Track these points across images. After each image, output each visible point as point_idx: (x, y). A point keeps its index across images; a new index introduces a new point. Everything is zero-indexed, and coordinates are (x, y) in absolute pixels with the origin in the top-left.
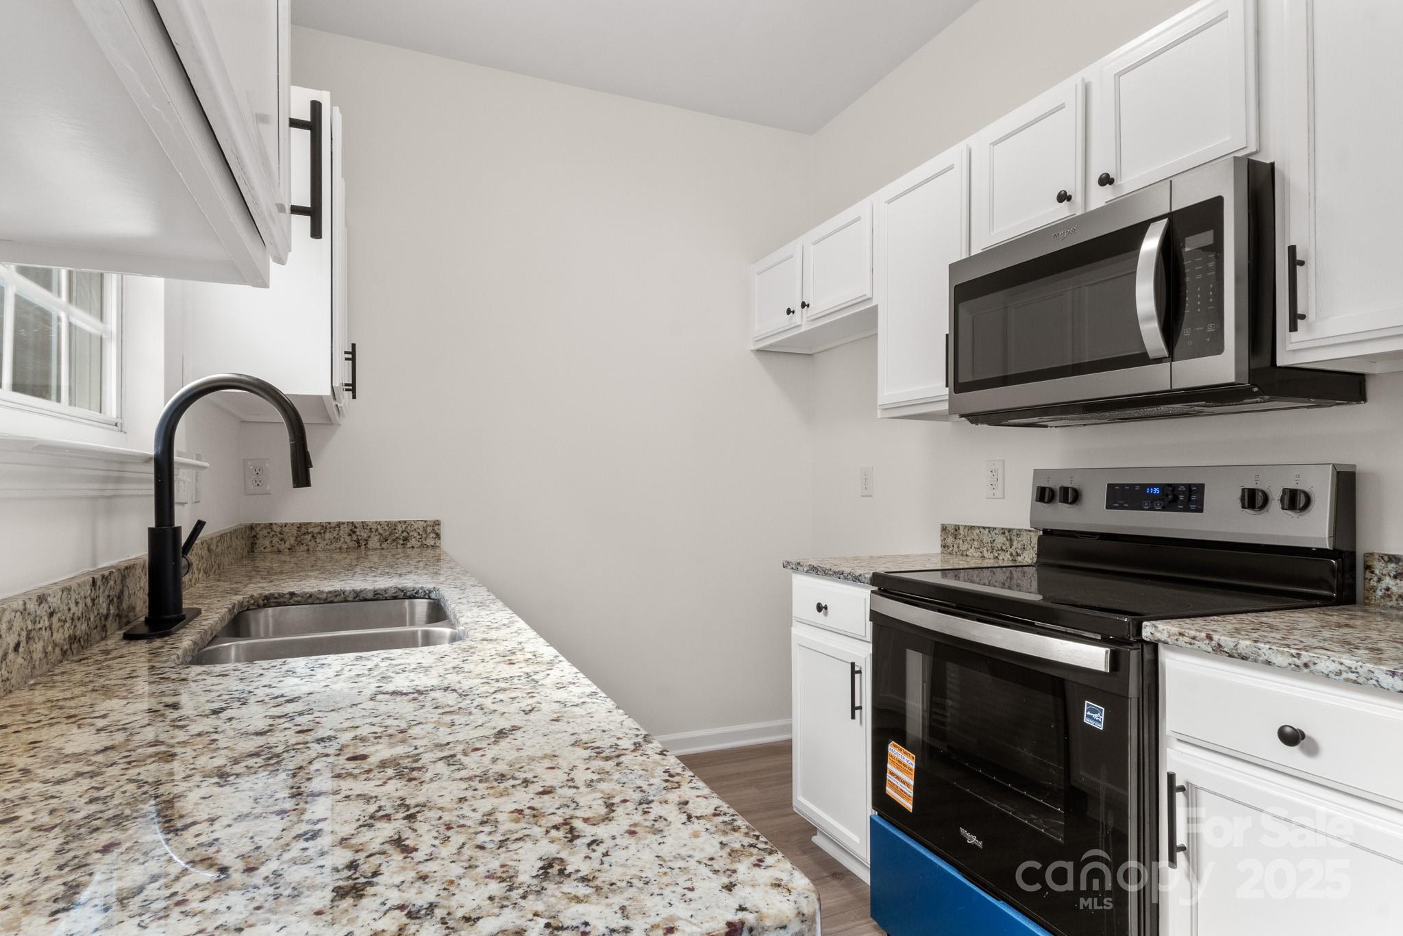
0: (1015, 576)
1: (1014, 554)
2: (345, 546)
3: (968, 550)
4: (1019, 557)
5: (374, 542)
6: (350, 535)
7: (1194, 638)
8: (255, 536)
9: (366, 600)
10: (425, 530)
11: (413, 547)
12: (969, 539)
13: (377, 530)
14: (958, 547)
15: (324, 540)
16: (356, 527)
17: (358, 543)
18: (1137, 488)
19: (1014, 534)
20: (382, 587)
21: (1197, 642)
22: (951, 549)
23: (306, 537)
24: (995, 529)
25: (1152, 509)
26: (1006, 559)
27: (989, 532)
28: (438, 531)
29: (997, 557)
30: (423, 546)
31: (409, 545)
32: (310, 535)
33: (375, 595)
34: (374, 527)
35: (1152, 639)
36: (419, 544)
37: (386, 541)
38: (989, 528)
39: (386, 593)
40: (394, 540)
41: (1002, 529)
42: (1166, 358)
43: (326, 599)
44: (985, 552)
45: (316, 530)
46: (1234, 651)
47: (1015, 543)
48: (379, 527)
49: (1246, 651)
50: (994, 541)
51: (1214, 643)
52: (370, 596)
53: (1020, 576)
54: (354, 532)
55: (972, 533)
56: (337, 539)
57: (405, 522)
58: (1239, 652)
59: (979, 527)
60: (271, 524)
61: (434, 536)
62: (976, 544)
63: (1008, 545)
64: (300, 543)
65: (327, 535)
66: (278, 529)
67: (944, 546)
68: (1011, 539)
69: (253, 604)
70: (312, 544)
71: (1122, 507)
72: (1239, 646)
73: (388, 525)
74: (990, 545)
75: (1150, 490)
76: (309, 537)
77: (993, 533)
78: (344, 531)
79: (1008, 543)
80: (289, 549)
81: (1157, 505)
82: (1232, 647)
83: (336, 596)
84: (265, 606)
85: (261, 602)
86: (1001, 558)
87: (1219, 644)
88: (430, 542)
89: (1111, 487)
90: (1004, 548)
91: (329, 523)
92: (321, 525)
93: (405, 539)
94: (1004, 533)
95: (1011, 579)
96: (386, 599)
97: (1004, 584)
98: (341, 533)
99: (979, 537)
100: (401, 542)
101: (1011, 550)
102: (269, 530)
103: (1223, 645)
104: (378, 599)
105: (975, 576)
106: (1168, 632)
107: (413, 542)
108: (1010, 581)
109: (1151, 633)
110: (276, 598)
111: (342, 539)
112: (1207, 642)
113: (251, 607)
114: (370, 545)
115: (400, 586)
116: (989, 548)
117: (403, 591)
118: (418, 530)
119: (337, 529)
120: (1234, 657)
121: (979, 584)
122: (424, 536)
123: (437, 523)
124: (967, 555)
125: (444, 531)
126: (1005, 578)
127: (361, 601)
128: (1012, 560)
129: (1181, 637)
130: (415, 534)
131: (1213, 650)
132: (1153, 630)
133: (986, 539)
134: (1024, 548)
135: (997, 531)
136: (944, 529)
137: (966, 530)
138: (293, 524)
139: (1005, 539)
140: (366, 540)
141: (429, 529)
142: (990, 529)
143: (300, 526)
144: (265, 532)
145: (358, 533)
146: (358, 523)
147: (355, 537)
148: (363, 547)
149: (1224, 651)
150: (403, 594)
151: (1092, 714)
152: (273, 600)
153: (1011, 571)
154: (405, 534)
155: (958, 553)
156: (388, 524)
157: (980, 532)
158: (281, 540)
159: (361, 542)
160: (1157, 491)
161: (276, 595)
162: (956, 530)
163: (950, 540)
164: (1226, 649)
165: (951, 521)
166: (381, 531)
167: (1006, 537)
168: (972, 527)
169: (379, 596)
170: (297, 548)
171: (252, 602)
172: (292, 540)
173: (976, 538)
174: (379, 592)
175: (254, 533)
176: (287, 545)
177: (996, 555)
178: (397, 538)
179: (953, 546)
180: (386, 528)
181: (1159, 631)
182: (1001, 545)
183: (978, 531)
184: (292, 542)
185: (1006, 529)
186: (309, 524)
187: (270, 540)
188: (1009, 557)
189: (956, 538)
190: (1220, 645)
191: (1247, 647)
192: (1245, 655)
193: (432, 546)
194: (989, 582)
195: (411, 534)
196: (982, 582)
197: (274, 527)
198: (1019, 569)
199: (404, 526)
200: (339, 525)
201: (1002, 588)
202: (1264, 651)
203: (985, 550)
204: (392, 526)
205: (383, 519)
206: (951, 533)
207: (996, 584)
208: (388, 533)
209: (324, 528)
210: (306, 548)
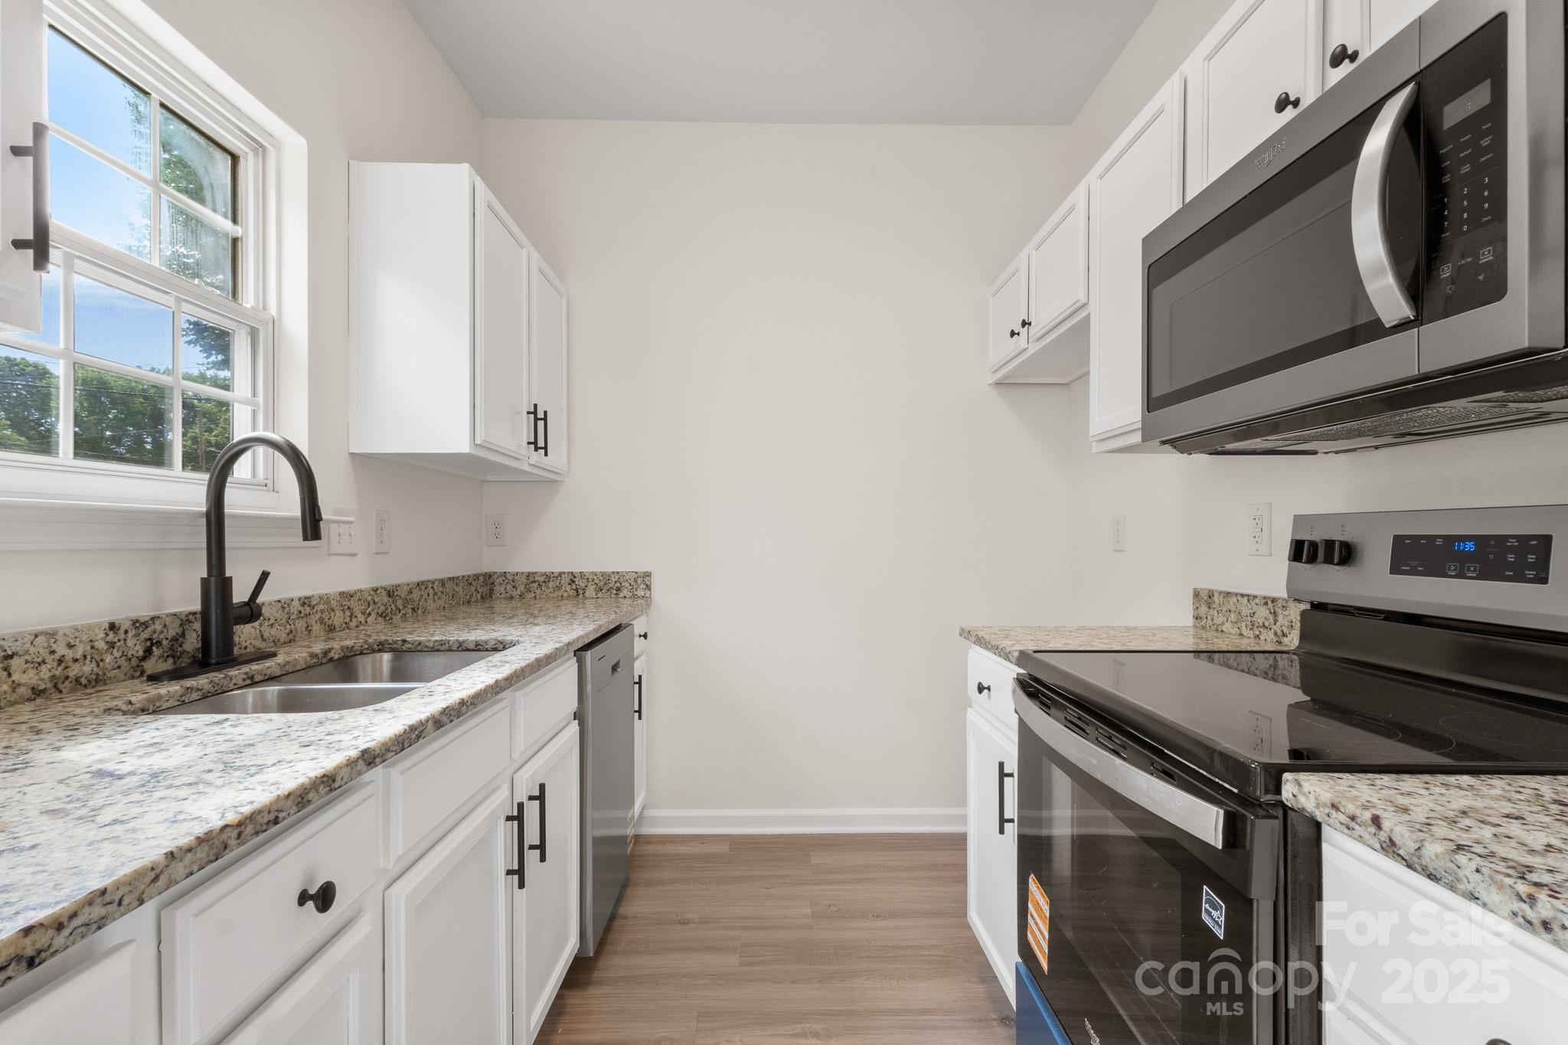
0: (1280, 664)
1: (1279, 633)
2: (565, 595)
3: (1223, 624)
4: (1285, 639)
5: (591, 592)
6: (570, 584)
7: (1353, 818)
8: (493, 583)
9: (468, 650)
10: (636, 581)
11: (625, 597)
12: (1224, 610)
13: (593, 580)
14: (1212, 619)
15: (549, 588)
16: (575, 577)
17: (577, 592)
18: (1439, 542)
19: (1280, 605)
20: (483, 638)
21: (1357, 827)
22: (1204, 621)
23: (533, 585)
24: (1255, 597)
25: (1461, 575)
26: (1269, 639)
27: (1248, 600)
28: (647, 582)
29: (1258, 636)
30: (634, 597)
31: (621, 595)
32: (537, 583)
33: (476, 646)
34: (591, 577)
35: (1294, 805)
36: (631, 594)
37: (601, 590)
38: (1248, 596)
39: (487, 645)
40: (608, 590)
41: (1265, 598)
42: (1412, 321)
43: (433, 647)
44: (1244, 628)
45: (542, 579)
46: (1416, 859)
47: (1280, 618)
48: (595, 577)
49: (1436, 866)
50: (1254, 613)
51: (1383, 835)
52: (472, 646)
53: (1286, 665)
54: (574, 582)
55: (1229, 602)
56: (559, 588)
57: (618, 573)
58: (1424, 863)
59: (1236, 595)
60: (505, 573)
61: (645, 587)
62: (1233, 617)
63: (1272, 621)
64: (529, 591)
65: (551, 584)
66: (511, 578)
67: (1197, 618)
68: (1275, 612)
69: (367, 649)
70: (538, 592)
71: (1413, 572)
72: (1424, 851)
73: (602, 576)
74: (1249, 618)
75: (1459, 546)
76: (536, 585)
77: (1253, 603)
78: (566, 579)
79: (1271, 617)
80: (520, 596)
81: (1469, 570)
82: (1412, 850)
83: (442, 645)
84: (380, 651)
85: (376, 647)
86: (1262, 638)
87: (1391, 840)
88: (641, 593)
89: (1398, 540)
90: (1267, 624)
91: (553, 573)
92: (545, 574)
93: (618, 589)
94: (1266, 604)
95: (1275, 669)
96: (487, 650)
97: (1266, 673)
98: (563, 582)
99: (1236, 608)
100: (614, 592)
101: (1275, 627)
102: (504, 578)
103: (1398, 843)
104: (479, 650)
105: (1232, 660)
106: (1317, 799)
107: (625, 592)
108: (1274, 671)
109: (1294, 796)
110: (390, 644)
111: (563, 588)
112: (1373, 829)
113: (365, 652)
114: (588, 594)
115: (499, 639)
116: (1249, 623)
117: (502, 643)
118: (629, 581)
119: (559, 578)
120: (1415, 870)
121: (1236, 669)
122: (635, 586)
123: (648, 575)
124: (1222, 631)
125: (656, 583)
126: (1268, 666)
127: (464, 650)
128: (1277, 641)
129: (1333, 812)
130: (627, 585)
131: (1382, 847)
132: (1295, 790)
133: (1245, 611)
134: (1292, 626)
135: (1257, 601)
136: (1197, 594)
137: (1221, 598)
138: (522, 573)
139: (1268, 612)
140: (584, 589)
141: (639, 581)
142: (1250, 598)
143: (529, 575)
144: (500, 580)
145: (577, 583)
146: (577, 573)
147: (574, 587)
148: (581, 596)
149: (1399, 855)
150: (502, 646)
151: (1211, 910)
152: (387, 646)
153: (1275, 657)
154: (618, 584)
155: (1212, 628)
156: (603, 574)
157: (1238, 601)
158: (513, 587)
159: (579, 590)
160: (1470, 546)
161: (390, 641)
162: (1210, 597)
163: (1203, 609)
164: (1401, 852)
165: (1205, 584)
166: (596, 581)
167: (1269, 609)
168: (1228, 594)
169: (480, 647)
170: (526, 594)
171: (366, 646)
172: (522, 588)
173: (1233, 608)
174: (480, 643)
175: (492, 581)
176: (518, 592)
177: (1257, 633)
178: (611, 588)
179: (1207, 618)
180: (601, 578)
181: (1304, 794)
182: (1263, 619)
183: (1235, 600)
184: (522, 589)
185: (1269, 598)
186: (536, 573)
187: (504, 586)
188: (1273, 636)
189: (1209, 608)
190: (1392, 843)
191: (1437, 856)
192: (1434, 872)
193: (643, 597)
194: (1249, 669)
195: (623, 584)
196: (1240, 667)
197: (508, 575)
198: (1284, 656)
199: (617, 577)
200: (561, 574)
201: (1265, 678)
202: (1467, 873)
203: (1243, 624)
204: (606, 576)
205: (598, 570)
206: (1204, 599)
207: (1257, 672)
208: (602, 583)
209: (548, 577)
210: (533, 595)
